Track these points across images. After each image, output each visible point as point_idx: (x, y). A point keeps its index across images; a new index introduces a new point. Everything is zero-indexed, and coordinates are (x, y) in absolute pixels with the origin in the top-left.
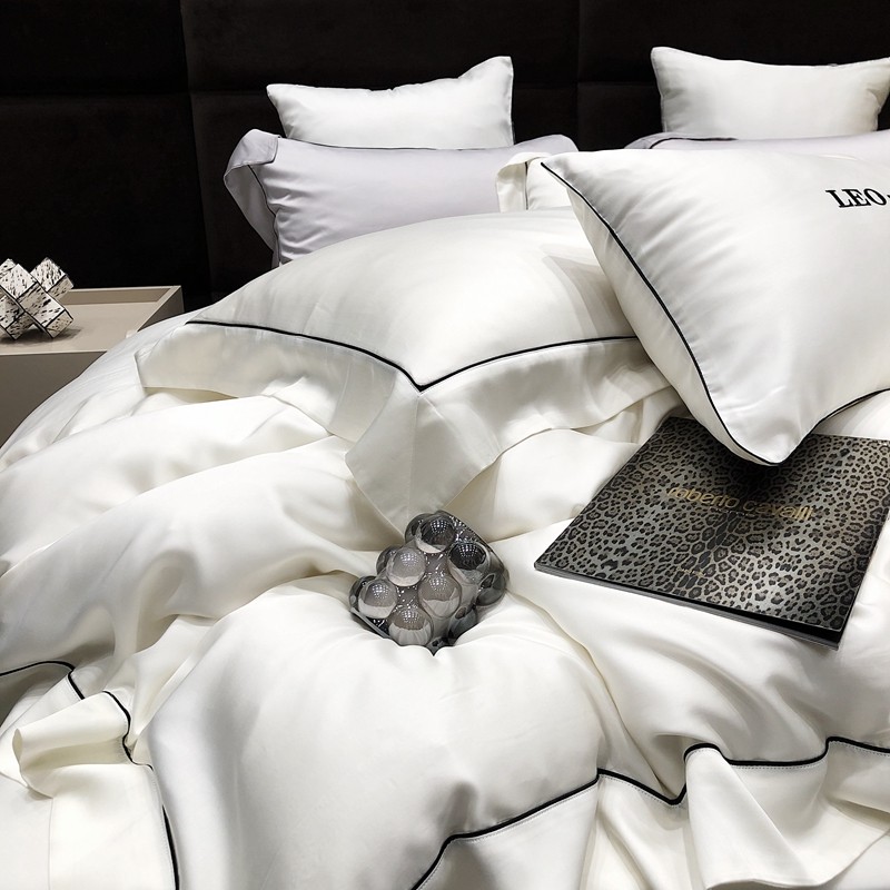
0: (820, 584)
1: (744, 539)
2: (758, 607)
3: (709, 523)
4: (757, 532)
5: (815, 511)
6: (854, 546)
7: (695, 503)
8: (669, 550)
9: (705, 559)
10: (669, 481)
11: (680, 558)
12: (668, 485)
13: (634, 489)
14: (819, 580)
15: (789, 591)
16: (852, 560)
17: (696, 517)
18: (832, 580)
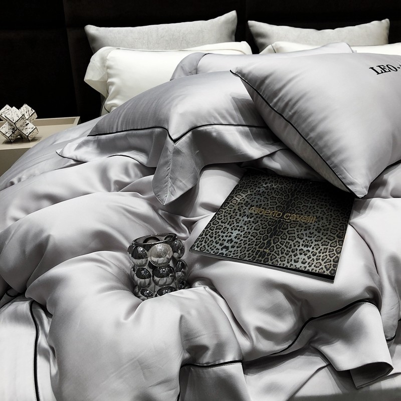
0: (323, 253)
1: (286, 233)
2: (296, 266)
3: (269, 225)
4: (291, 229)
5: (317, 218)
6: (336, 235)
7: (262, 215)
8: (252, 239)
9: (269, 243)
10: (249, 204)
11: (257, 244)
12: (249, 206)
13: (234, 208)
14: (322, 252)
15: (309, 258)
16: (336, 241)
17: (263, 222)
18: (328, 251)
